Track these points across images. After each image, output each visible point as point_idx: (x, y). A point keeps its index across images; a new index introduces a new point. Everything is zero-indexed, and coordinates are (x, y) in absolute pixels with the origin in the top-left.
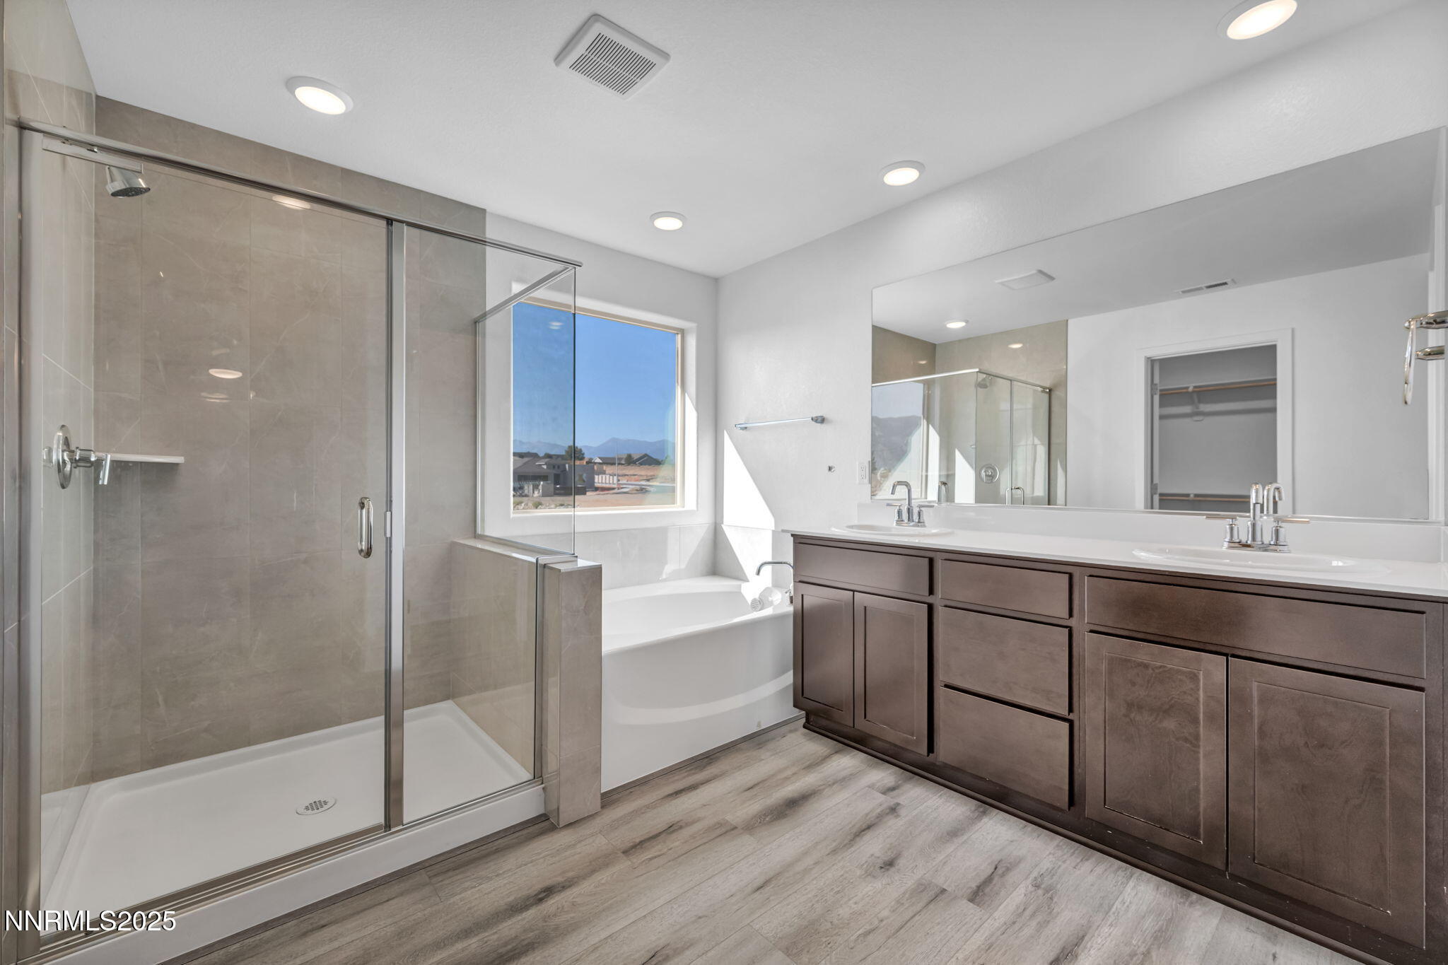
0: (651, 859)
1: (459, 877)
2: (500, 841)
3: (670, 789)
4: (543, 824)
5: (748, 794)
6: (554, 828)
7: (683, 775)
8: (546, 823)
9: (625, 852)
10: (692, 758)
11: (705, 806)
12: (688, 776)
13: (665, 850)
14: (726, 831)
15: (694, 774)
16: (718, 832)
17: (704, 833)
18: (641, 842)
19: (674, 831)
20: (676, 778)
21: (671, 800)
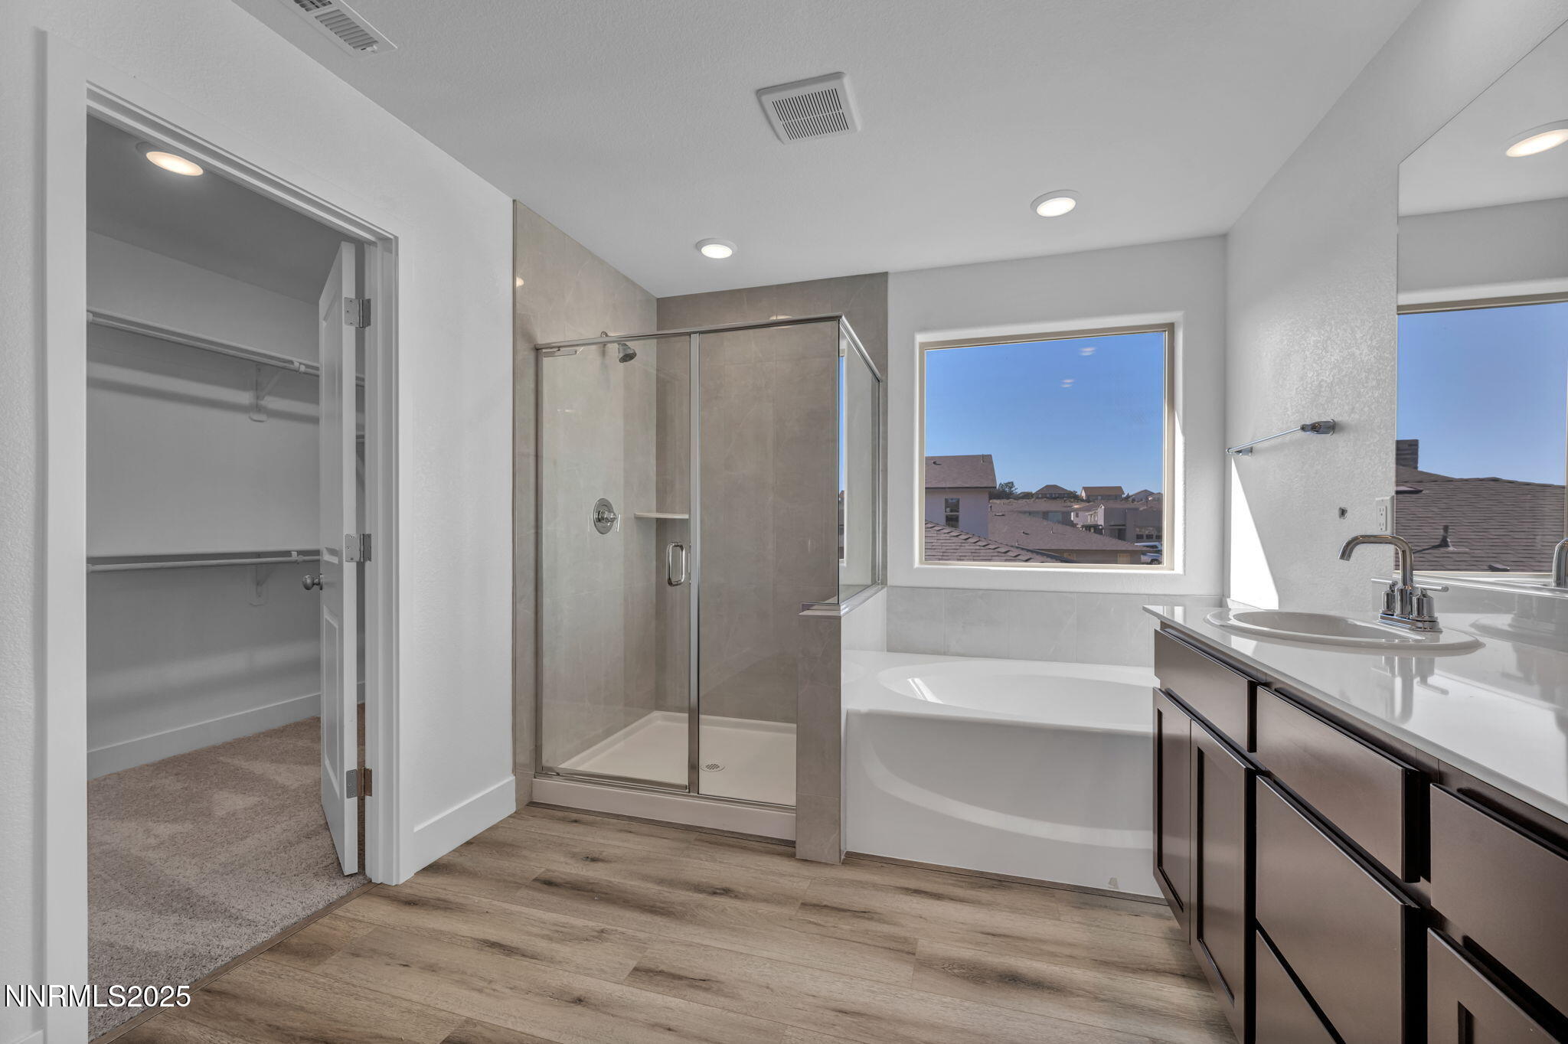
0: (810, 922)
1: (704, 848)
2: (754, 843)
3: (913, 884)
4: (786, 848)
5: (981, 938)
6: (792, 856)
7: (950, 882)
8: (790, 849)
9: (804, 905)
10: (982, 873)
11: (921, 917)
12: (952, 885)
13: (830, 925)
14: (903, 950)
15: (961, 887)
16: (893, 945)
17: (879, 937)
18: (825, 906)
19: (864, 918)
20: (937, 879)
21: (902, 894)
